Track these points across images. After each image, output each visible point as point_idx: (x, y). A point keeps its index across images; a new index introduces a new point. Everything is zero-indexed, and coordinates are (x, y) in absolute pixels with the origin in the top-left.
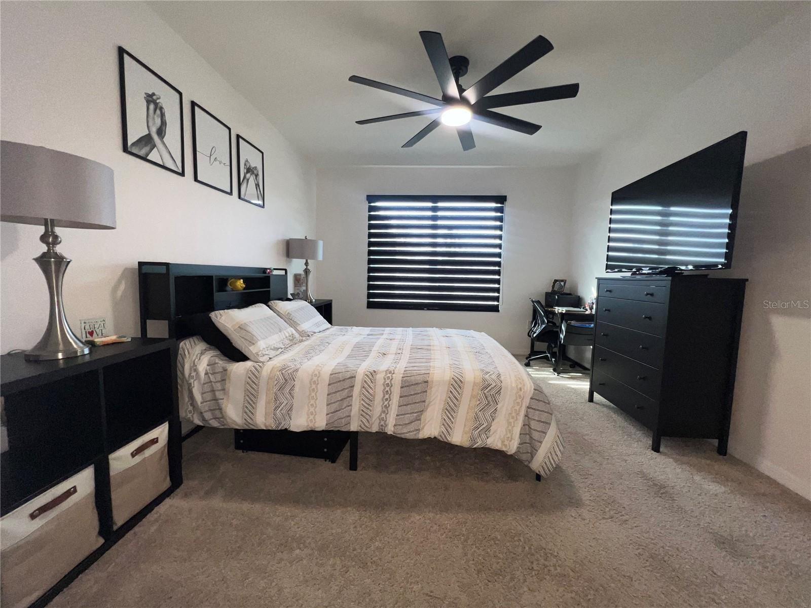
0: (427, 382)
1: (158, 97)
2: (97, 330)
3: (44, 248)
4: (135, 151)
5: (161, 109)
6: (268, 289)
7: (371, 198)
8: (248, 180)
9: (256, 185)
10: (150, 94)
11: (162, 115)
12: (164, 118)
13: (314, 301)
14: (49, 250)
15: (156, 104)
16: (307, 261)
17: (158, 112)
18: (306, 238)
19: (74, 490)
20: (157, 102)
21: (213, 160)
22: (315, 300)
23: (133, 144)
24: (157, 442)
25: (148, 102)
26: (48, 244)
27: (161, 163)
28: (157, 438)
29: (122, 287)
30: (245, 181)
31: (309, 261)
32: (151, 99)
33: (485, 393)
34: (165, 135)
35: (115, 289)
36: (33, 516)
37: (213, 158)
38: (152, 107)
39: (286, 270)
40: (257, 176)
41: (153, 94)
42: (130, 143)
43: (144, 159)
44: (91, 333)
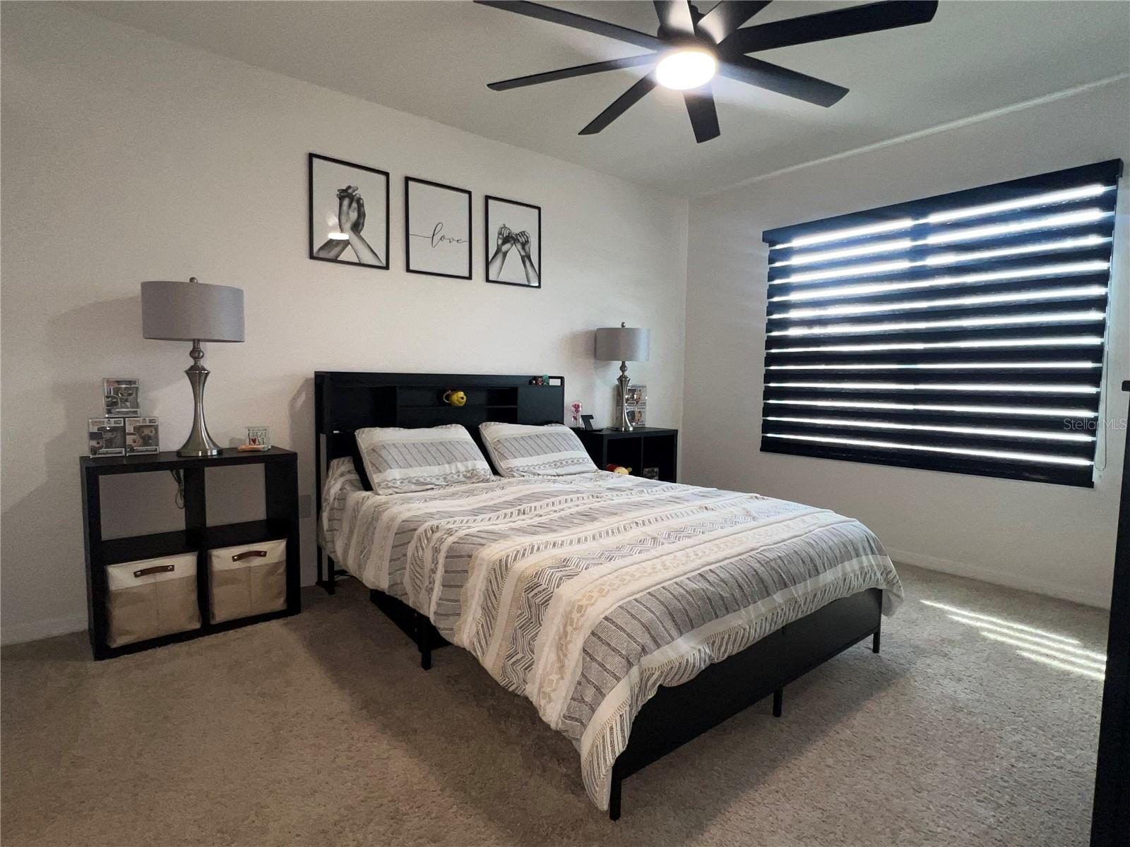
0: (470, 556)
1: (355, 188)
2: (260, 439)
3: (191, 362)
4: (322, 255)
5: (359, 201)
6: (515, 406)
7: (771, 237)
8: (505, 254)
9: (523, 258)
10: (345, 188)
11: (360, 206)
12: (362, 210)
13: (631, 429)
14: (195, 363)
15: (352, 198)
16: (623, 363)
17: (355, 205)
18: (623, 326)
19: (172, 569)
20: (354, 194)
21: (439, 238)
22: (634, 428)
23: (322, 248)
24: (265, 555)
25: (341, 198)
26: (195, 358)
27: (356, 260)
28: (266, 552)
29: (303, 397)
30: (500, 256)
31: (627, 363)
32: (346, 195)
33: (528, 598)
34: (362, 229)
35: (295, 399)
36: (136, 575)
37: (437, 238)
38: (346, 202)
39: (562, 379)
40: (524, 245)
41: (349, 187)
42: (315, 249)
43: (335, 260)
44: (254, 441)
